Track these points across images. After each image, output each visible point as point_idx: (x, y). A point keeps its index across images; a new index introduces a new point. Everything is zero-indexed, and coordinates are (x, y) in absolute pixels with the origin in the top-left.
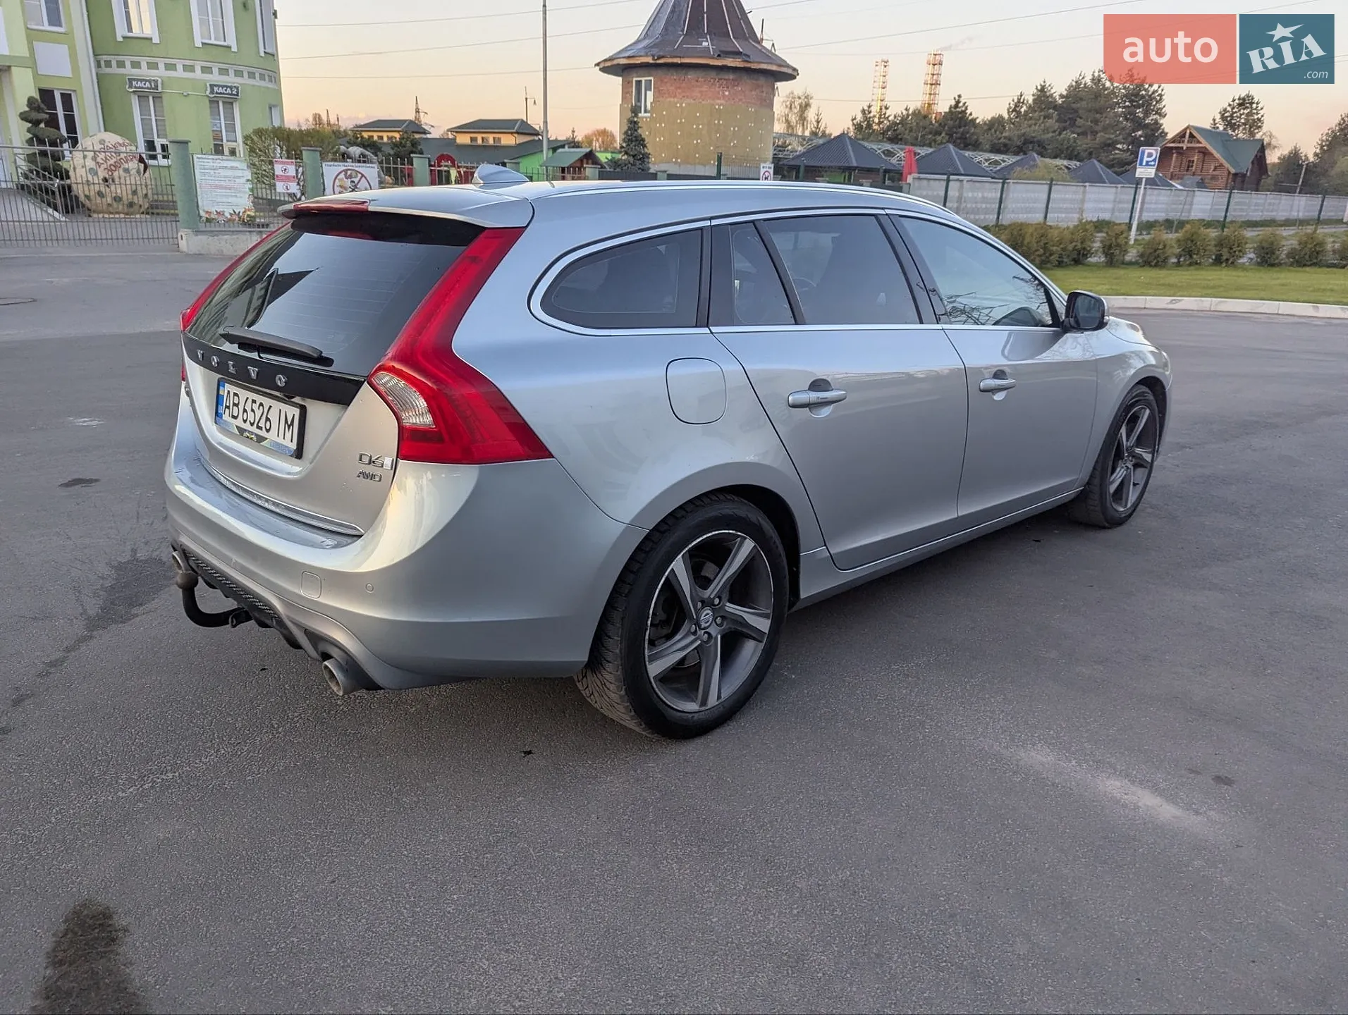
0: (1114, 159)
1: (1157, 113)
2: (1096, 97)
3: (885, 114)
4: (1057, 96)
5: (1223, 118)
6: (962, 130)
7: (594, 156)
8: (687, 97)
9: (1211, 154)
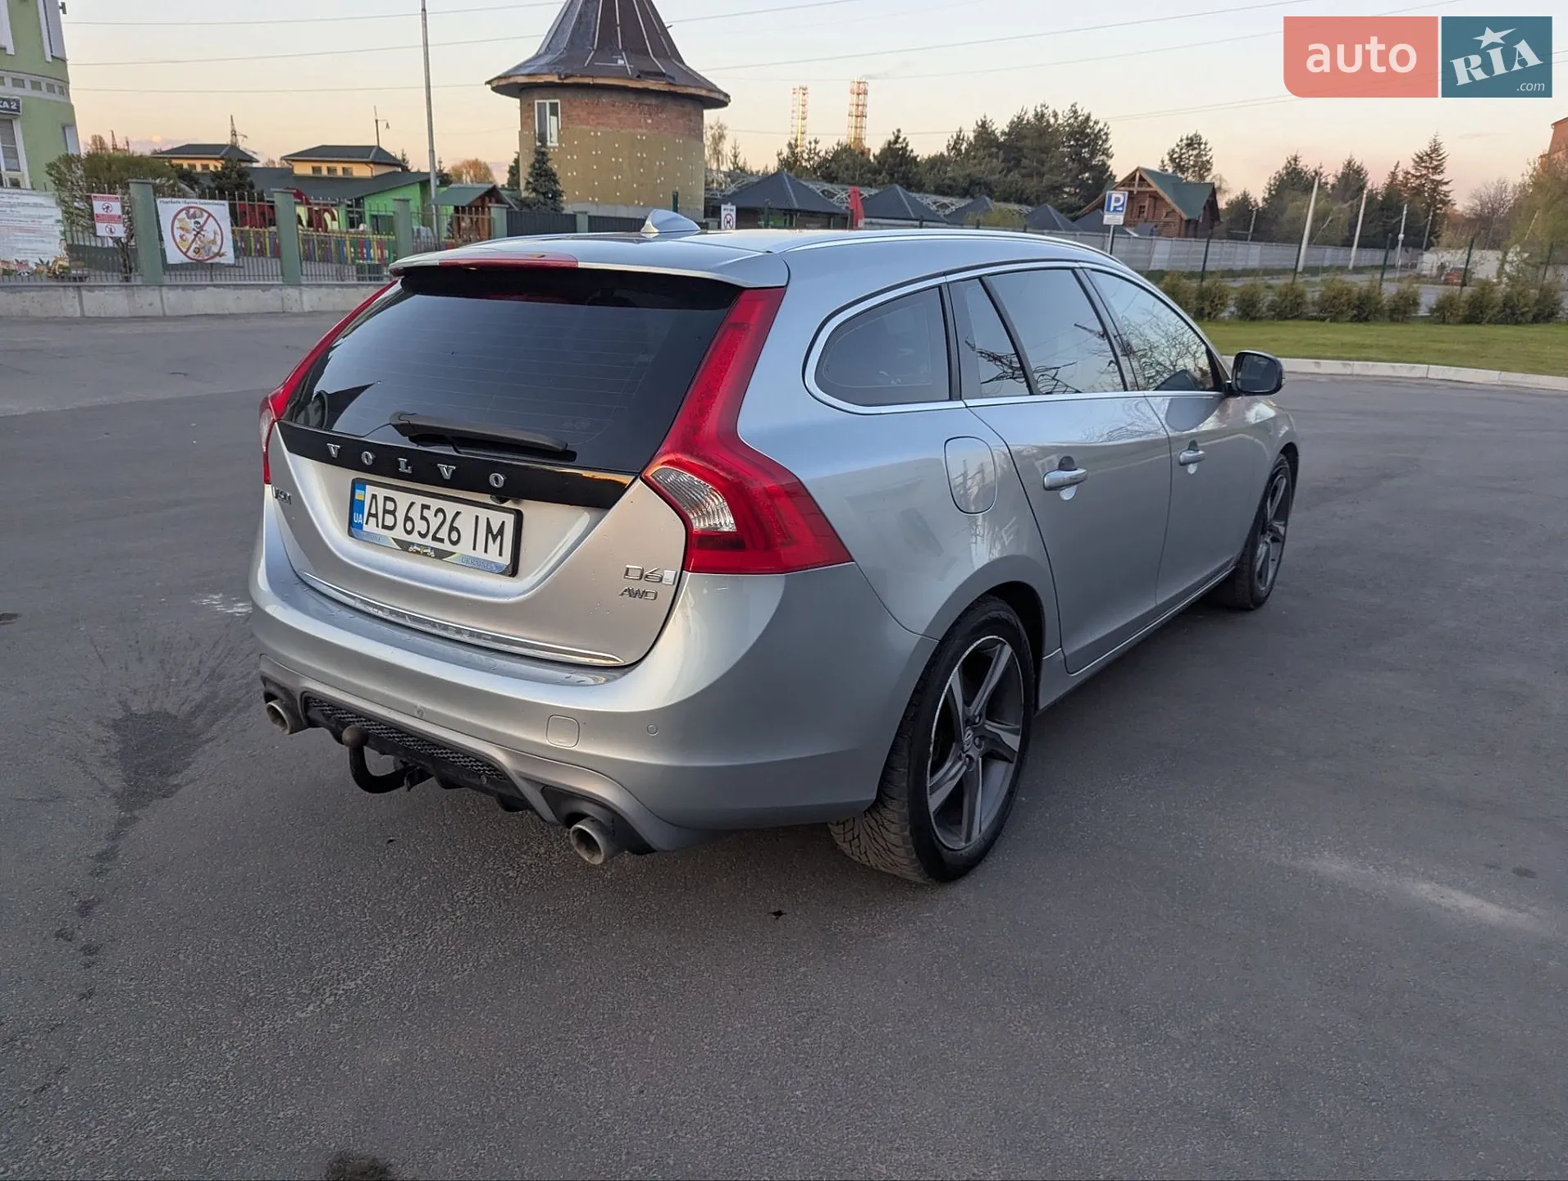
0: (1063, 203)
1: (1103, 154)
2: (1041, 135)
3: (815, 149)
4: (998, 134)
5: (1172, 160)
6: (903, 168)
7: (498, 193)
8: (603, 124)
9: (1163, 199)
